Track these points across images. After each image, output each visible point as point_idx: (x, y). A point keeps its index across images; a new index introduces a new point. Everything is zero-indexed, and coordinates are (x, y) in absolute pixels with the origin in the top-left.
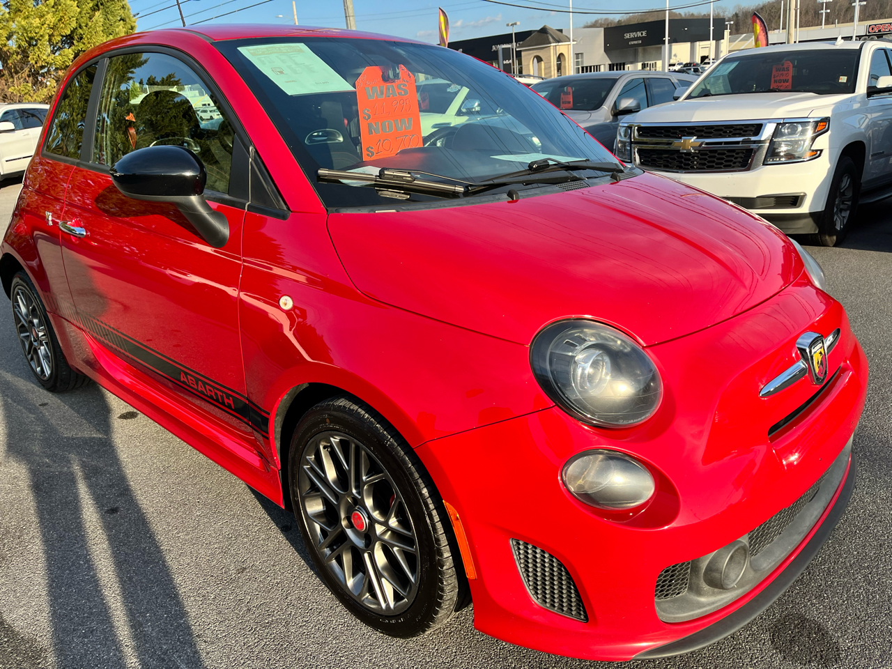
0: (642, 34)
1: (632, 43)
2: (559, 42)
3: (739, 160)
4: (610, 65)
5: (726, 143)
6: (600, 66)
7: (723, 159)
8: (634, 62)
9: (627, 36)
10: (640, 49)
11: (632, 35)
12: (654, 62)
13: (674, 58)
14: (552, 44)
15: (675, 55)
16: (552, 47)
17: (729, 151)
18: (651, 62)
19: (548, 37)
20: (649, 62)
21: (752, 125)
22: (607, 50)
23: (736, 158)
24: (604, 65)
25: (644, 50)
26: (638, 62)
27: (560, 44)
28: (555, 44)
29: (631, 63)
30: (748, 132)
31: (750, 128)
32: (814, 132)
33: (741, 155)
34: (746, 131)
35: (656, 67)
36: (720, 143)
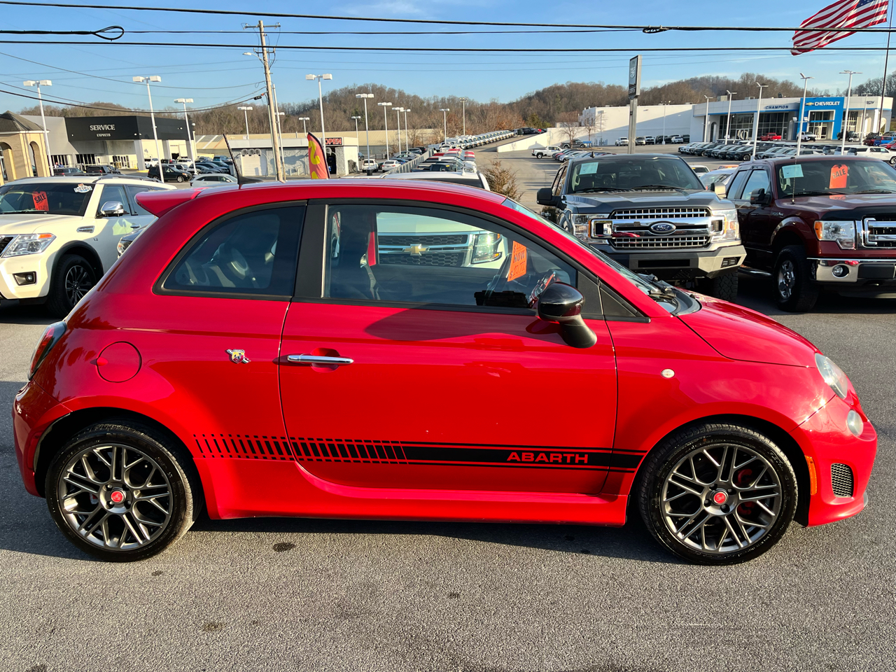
0: (110, 127)
1: (101, 135)
2: (29, 130)
3: (455, 260)
4: (77, 156)
5: (444, 249)
6: (66, 156)
7: (443, 260)
8: (104, 153)
9: (93, 128)
10: (108, 142)
11: (99, 127)
12: (125, 156)
13: (146, 153)
14: (21, 132)
15: (146, 151)
16: (21, 135)
17: (447, 254)
18: (123, 156)
19: (14, 124)
20: (121, 156)
21: (460, 236)
22: (71, 140)
23: (452, 260)
24: (71, 155)
25: (113, 143)
26: (108, 154)
27: (30, 132)
28: (24, 132)
29: (101, 155)
30: (458, 241)
31: (459, 238)
32: (495, 241)
33: (455, 257)
34: (456, 240)
35: (128, 160)
36: (440, 249)
